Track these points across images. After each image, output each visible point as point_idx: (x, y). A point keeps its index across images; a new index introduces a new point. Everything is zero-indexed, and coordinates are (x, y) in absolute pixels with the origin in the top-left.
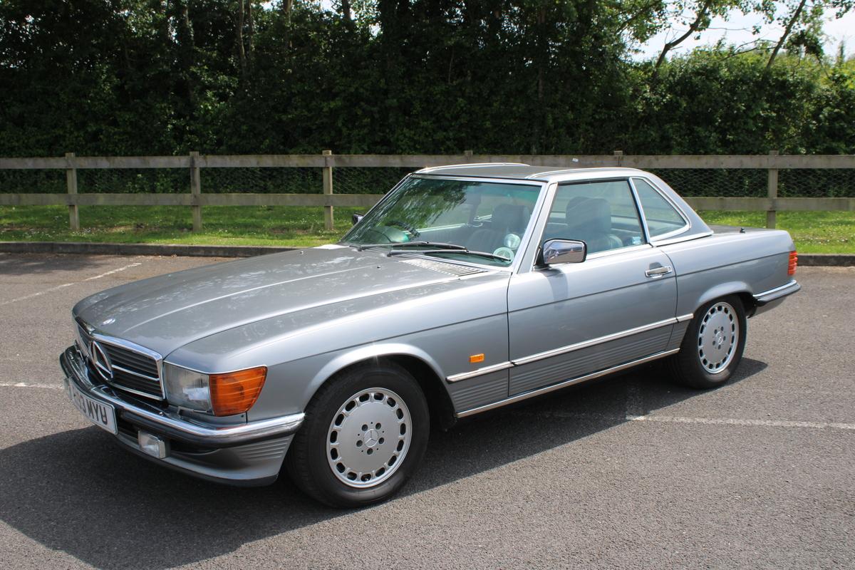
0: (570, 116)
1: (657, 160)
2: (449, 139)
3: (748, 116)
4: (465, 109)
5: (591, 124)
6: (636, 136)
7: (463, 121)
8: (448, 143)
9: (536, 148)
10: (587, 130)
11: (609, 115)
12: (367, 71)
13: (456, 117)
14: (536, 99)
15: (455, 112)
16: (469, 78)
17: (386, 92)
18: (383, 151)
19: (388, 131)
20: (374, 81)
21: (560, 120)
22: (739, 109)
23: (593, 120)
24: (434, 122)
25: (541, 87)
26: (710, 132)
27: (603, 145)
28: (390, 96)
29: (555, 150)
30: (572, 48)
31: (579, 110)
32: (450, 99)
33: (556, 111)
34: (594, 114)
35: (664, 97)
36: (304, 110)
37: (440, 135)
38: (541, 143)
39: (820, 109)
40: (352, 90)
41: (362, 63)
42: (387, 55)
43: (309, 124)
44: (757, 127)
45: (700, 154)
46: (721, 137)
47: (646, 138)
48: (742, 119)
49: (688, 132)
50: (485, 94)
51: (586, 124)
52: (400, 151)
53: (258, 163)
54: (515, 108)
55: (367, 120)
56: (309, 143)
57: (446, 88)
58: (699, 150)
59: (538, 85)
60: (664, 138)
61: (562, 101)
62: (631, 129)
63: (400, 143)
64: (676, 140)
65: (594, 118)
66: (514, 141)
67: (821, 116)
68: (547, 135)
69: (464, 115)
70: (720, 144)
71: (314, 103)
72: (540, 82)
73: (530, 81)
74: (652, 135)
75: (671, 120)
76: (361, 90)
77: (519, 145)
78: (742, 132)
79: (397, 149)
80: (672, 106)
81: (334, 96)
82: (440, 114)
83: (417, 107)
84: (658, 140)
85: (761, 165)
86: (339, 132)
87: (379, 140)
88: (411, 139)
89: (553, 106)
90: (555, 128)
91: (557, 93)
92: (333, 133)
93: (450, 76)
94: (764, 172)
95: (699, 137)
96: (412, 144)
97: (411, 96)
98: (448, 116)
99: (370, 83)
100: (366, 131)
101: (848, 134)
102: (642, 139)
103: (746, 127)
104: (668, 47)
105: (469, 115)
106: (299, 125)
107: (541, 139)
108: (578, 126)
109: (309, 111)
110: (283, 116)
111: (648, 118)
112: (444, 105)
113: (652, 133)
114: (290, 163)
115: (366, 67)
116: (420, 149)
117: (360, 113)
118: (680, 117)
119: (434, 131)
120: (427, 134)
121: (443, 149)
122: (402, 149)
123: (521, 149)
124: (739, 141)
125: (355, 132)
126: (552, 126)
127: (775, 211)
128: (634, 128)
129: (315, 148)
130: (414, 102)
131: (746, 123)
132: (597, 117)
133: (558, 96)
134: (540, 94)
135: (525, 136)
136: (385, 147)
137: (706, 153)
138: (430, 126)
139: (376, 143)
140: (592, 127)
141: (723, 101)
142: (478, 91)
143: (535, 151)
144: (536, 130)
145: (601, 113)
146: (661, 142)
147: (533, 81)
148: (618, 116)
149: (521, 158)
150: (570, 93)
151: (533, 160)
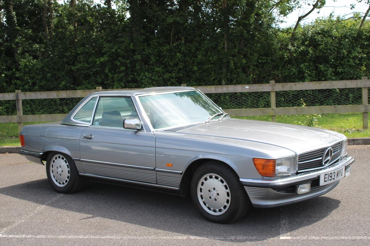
0: (244, 61)
1: (295, 85)
2: (172, 78)
3: (349, 57)
4: (181, 59)
5: (257, 66)
6: (284, 71)
7: (180, 67)
8: (172, 80)
9: (225, 81)
10: (254, 70)
11: (267, 60)
12: (122, 39)
13: (176, 65)
14: (223, 52)
15: (176, 62)
16: (183, 42)
17: (134, 51)
18: (133, 86)
19: (136, 74)
20: (126, 45)
21: (238, 64)
22: (343, 53)
24: (163, 68)
25: (226, 45)
26: (328, 67)
27: (264, 78)
28: (136, 53)
29: (236, 82)
30: (243, 21)
31: (250, 58)
32: (172, 54)
33: (236, 59)
34: (258, 60)
35: (299, 48)
36: (85, 63)
37: (167, 76)
38: (227, 78)
40: (114, 50)
41: (119, 35)
42: (134, 29)
43: (88, 71)
44: (355, 63)
45: (322, 80)
47: (290, 72)
48: (346, 59)
49: (315, 68)
50: (193, 51)
51: (254, 65)
52: (144, 86)
53: (57, 96)
54: (211, 58)
55: (123, 68)
56: (89, 83)
57: (169, 48)
58: (322, 78)
59: (224, 44)
60: (301, 72)
61: (238, 52)
62: (280, 68)
63: (143, 81)
64: (307, 73)
65: (258, 62)
66: (211, 77)
68: (231, 73)
69: (181, 63)
70: (333, 74)
71: (91, 59)
72: (226, 42)
73: (220, 41)
74: (293, 71)
75: (304, 61)
76: (119, 50)
77: (214, 80)
78: (346, 67)
79: (142, 85)
80: (304, 54)
81: (103, 55)
82: (167, 63)
83: (153, 59)
84: (297, 73)
85: (357, 85)
86: (107, 76)
87: (131, 80)
88: (150, 78)
89: (234, 56)
90: (236, 68)
91: (236, 48)
92: (103, 77)
93: (172, 40)
94: (360, 89)
95: (321, 71)
96: (150, 81)
97: (149, 53)
98: (171, 64)
99: (124, 46)
100: (122, 74)
102: (287, 73)
103: (349, 64)
104: (300, 19)
105: (184, 63)
106: (82, 72)
107: (228, 76)
108: (249, 67)
109: (88, 64)
110: (72, 67)
111: (290, 62)
112: (168, 58)
113: (293, 69)
114: (77, 95)
115: (122, 37)
116: (156, 84)
117: (118, 64)
118: (309, 60)
119: (163, 73)
120: (159, 75)
121: (169, 84)
122: (145, 84)
123: (216, 82)
124: (345, 72)
125: (116, 75)
126: (234, 68)
127: (367, 113)
128: (282, 67)
129: (93, 85)
130: (151, 57)
131: (348, 61)
132: (260, 61)
133: (236, 50)
134: (225, 49)
135: (218, 74)
136: (135, 84)
137: (326, 80)
138: (161, 71)
139: (129, 82)
140: (257, 67)
141: (334, 49)
142: (189, 49)
143: (224, 83)
144: (224, 71)
145: (262, 59)
146: (299, 74)
147: (221, 41)
148: (272, 60)
149: (215, 87)
150: (243, 48)
151: (222, 88)
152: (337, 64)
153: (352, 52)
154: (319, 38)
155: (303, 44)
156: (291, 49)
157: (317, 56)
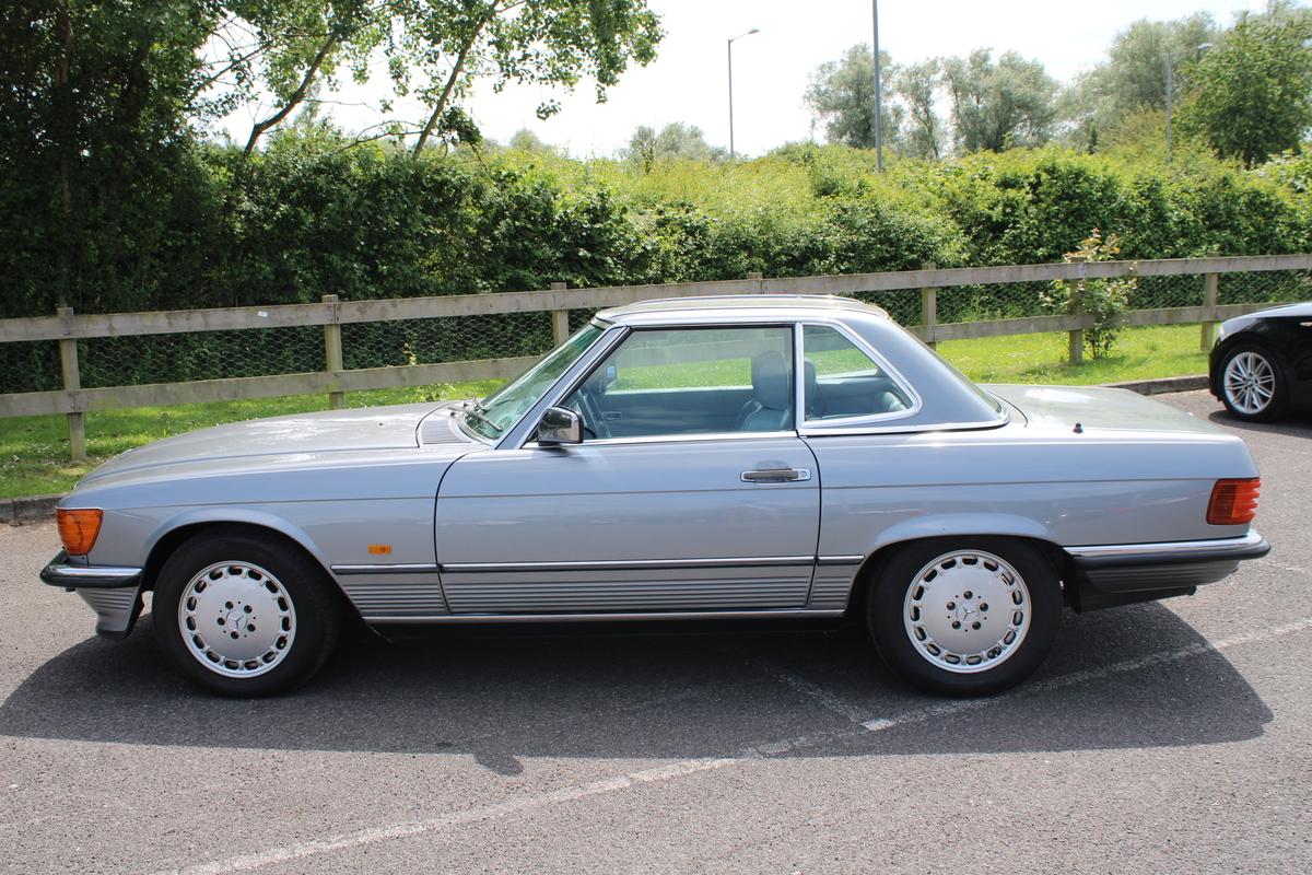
0: (129, 243)
1: (395, 306)
3: (402, 235)
5: (158, 256)
11: (189, 240)
14: (61, 215)
21: (108, 251)
23: (162, 249)
25: (67, 196)
26: (350, 261)
27: (181, 289)
33: (102, 236)
34: (162, 238)
35: (276, 208)
38: (75, 292)
39: (496, 222)
46: (368, 267)
47: (253, 274)
48: (395, 239)
49: (316, 262)
51: (152, 255)
54: (26, 232)
59: (62, 193)
61: (106, 217)
62: (225, 262)
64: (301, 276)
65: (164, 245)
67: (496, 232)
68: (83, 278)
72: (67, 186)
73: (51, 183)
74: (262, 269)
75: (287, 245)
77: (36, 297)
78: (397, 260)
80: (288, 224)
85: (545, 305)
89: (95, 226)
90: (100, 264)
91: (98, 204)
95: (334, 270)
101: (536, 257)
102: (247, 277)
104: (258, 129)
107: (74, 284)
108: (135, 259)
111: (250, 245)
113: (263, 266)
118: (301, 240)
124: (397, 274)
126: (95, 261)
128: (230, 259)
131: (401, 245)
132: (170, 244)
133: (100, 210)
134: (67, 207)
135: (45, 280)
140: (161, 261)
141: (366, 213)
144: (65, 270)
145: (174, 237)
146: (276, 280)
147: (56, 183)
148: (205, 242)
149: (168, 317)
150: (120, 204)
151: (188, 319)
152: (372, 253)
153: (409, 221)
154: (321, 180)
155: (283, 197)
156: (251, 212)
157: (320, 232)
